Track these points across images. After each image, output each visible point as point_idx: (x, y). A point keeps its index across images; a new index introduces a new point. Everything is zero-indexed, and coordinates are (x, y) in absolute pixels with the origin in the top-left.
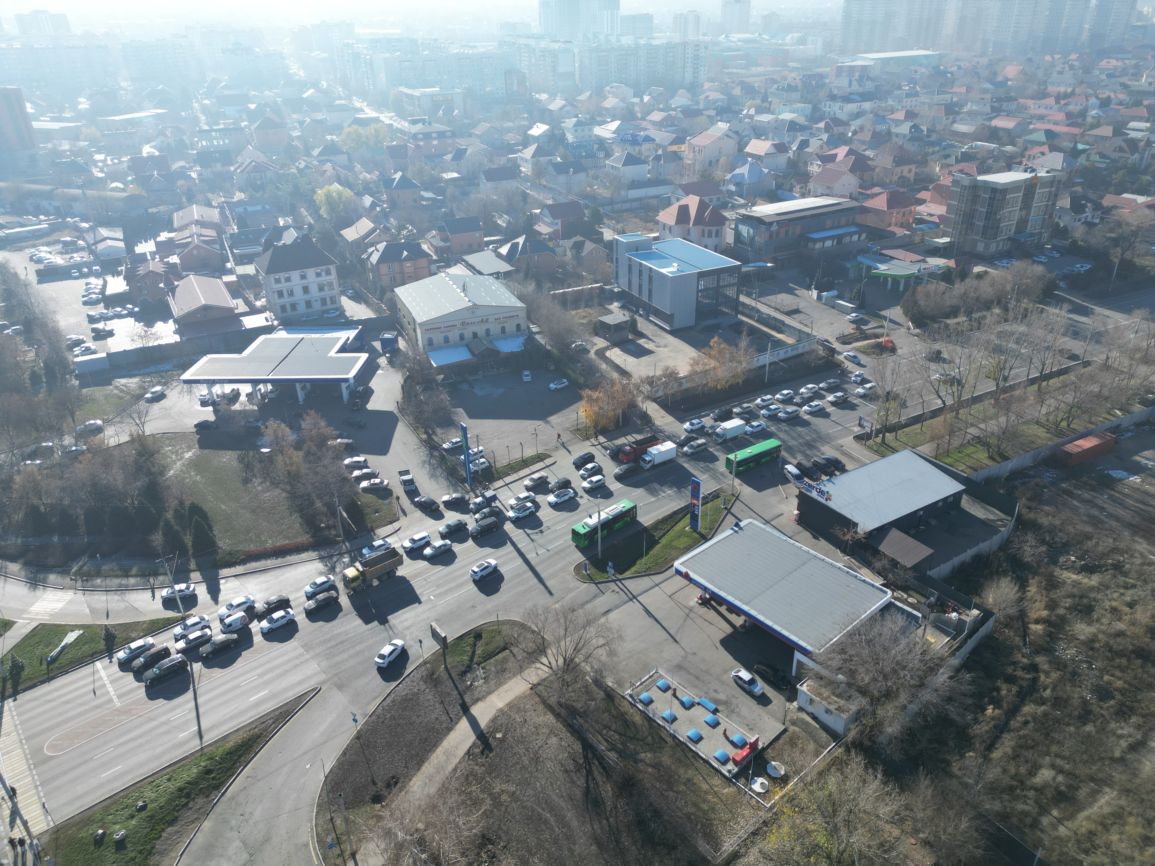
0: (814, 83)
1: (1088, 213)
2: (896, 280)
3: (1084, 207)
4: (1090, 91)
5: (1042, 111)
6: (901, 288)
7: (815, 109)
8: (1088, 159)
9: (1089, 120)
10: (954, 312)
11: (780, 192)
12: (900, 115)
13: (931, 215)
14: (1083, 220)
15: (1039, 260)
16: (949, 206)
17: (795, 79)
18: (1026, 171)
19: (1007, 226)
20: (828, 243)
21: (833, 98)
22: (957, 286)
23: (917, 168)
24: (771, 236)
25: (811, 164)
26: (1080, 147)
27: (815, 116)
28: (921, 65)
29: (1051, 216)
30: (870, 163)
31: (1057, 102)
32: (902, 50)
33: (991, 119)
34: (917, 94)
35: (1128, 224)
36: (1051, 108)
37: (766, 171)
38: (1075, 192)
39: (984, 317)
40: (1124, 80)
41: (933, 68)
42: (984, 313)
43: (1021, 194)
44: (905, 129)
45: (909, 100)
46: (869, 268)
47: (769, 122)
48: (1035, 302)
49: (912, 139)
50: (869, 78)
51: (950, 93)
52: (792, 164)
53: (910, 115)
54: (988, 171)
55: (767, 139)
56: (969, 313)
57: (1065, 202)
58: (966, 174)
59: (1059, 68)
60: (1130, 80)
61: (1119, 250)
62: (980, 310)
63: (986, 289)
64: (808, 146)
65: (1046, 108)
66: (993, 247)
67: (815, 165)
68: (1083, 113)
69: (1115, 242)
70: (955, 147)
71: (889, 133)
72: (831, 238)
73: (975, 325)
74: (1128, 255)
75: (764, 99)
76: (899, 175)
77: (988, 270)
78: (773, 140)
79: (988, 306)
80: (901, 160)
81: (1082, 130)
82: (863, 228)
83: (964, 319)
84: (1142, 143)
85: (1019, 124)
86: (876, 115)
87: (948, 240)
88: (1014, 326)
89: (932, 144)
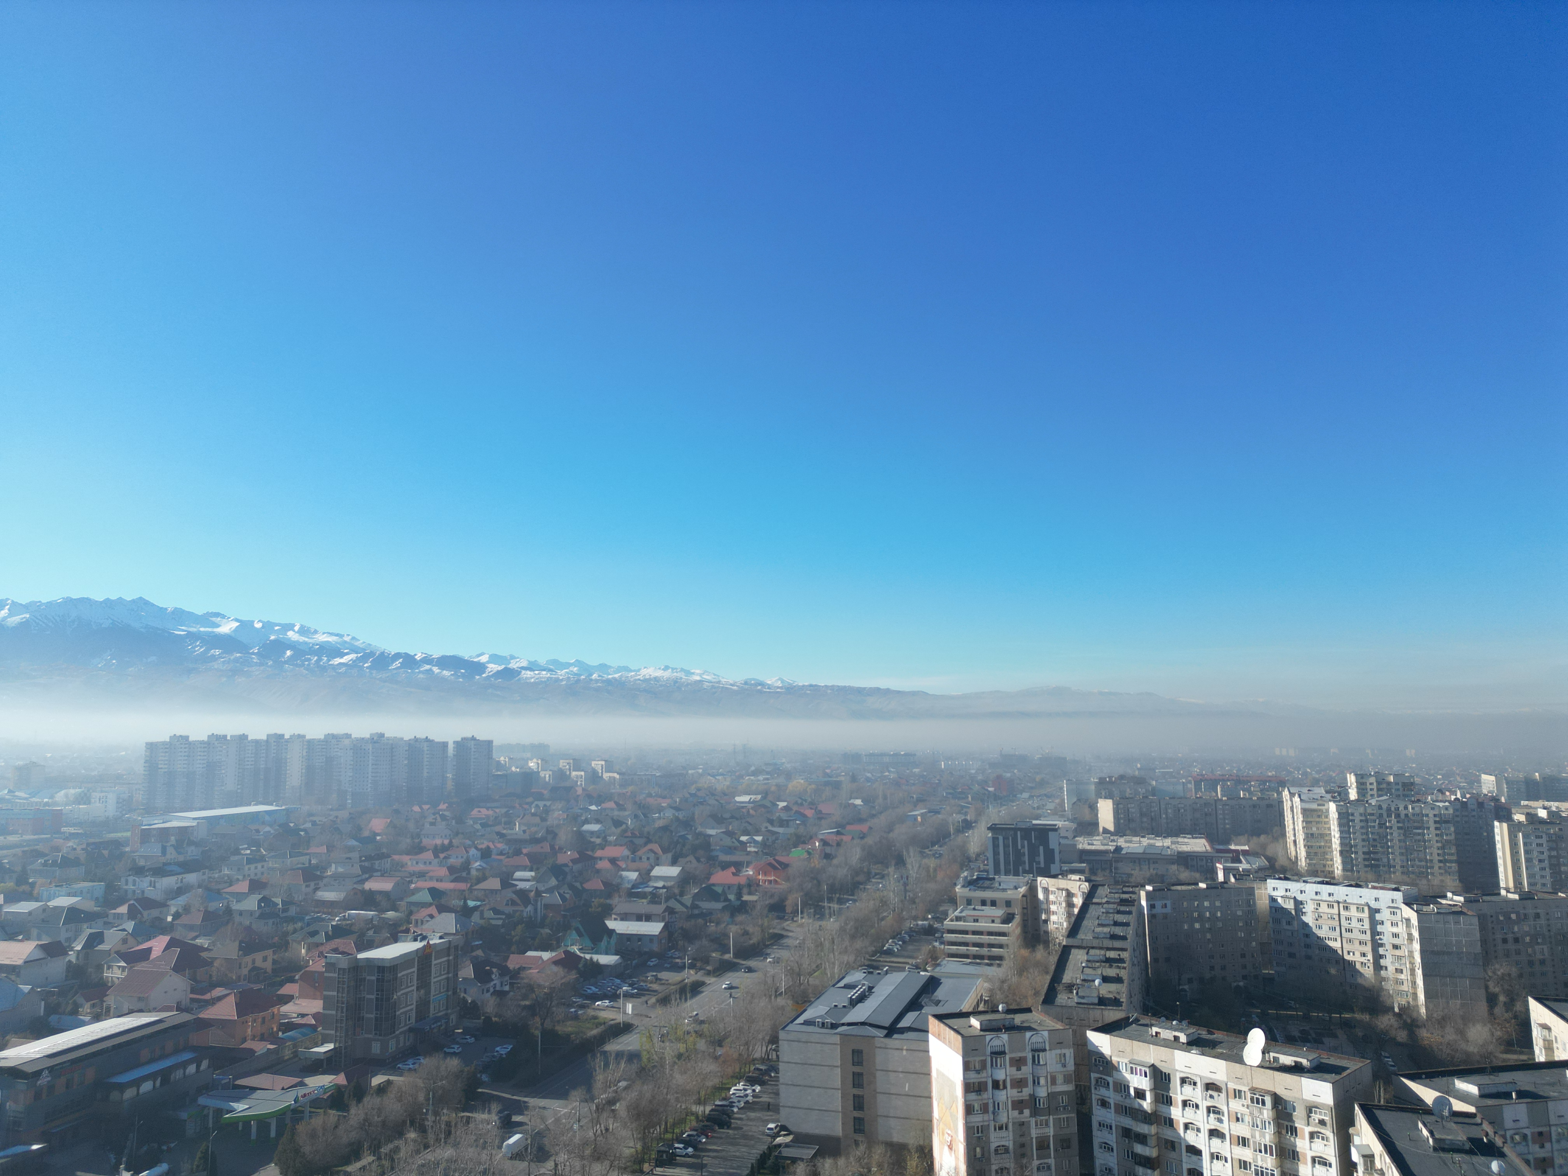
0: (106, 853)
1: (496, 980)
2: (262, 1121)
3: (490, 973)
4: (468, 842)
5: (421, 867)
6: (273, 1134)
7: (110, 887)
8: (482, 917)
9: (474, 873)
10: (355, 1153)
11: (53, 1019)
12: (243, 887)
13: (303, 1016)
14: (492, 990)
15: (452, 1051)
16: (326, 999)
17: (75, 849)
18: (416, 940)
19: (405, 1013)
20: (147, 1087)
21: (139, 871)
22: (353, 1111)
23: (274, 953)
24: (37, 1096)
25: (109, 967)
26: (471, 903)
27: (112, 898)
28: (263, 823)
29: (455, 993)
30: (204, 955)
31: (436, 856)
32: (236, 806)
33: (363, 882)
34: (262, 859)
35: (539, 986)
36: (430, 863)
37: (26, 988)
38: (477, 957)
39: (397, 1150)
40: (498, 828)
41: (280, 826)
42: (396, 1143)
43: (415, 969)
44: (251, 904)
45: (252, 866)
46: (219, 1112)
47: (30, 913)
48: (457, 1110)
49: (262, 916)
50: (191, 843)
51: (307, 854)
52: (75, 972)
53: (256, 885)
54: (370, 945)
55: (27, 938)
56: (375, 1149)
57: (467, 971)
58: (342, 953)
59: (430, 819)
60: (504, 829)
61: (537, 1019)
62: (390, 1140)
63: (393, 1107)
64: (102, 941)
65: (425, 863)
66: (392, 1046)
67: (115, 968)
68: (466, 866)
69: (532, 1010)
70: (323, 920)
71: (229, 911)
72: (152, 1076)
73: (386, 1163)
74: (548, 1024)
75: (22, 879)
76: (250, 966)
77: (391, 1078)
78: (39, 939)
79: (399, 1133)
80: (249, 946)
81: (469, 885)
82: (201, 1052)
83: (371, 1158)
84: (532, 894)
85: (397, 885)
86: (208, 889)
87: (331, 1046)
88: (438, 1151)
89: (292, 920)
